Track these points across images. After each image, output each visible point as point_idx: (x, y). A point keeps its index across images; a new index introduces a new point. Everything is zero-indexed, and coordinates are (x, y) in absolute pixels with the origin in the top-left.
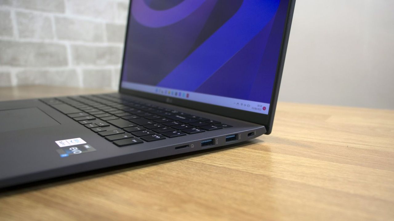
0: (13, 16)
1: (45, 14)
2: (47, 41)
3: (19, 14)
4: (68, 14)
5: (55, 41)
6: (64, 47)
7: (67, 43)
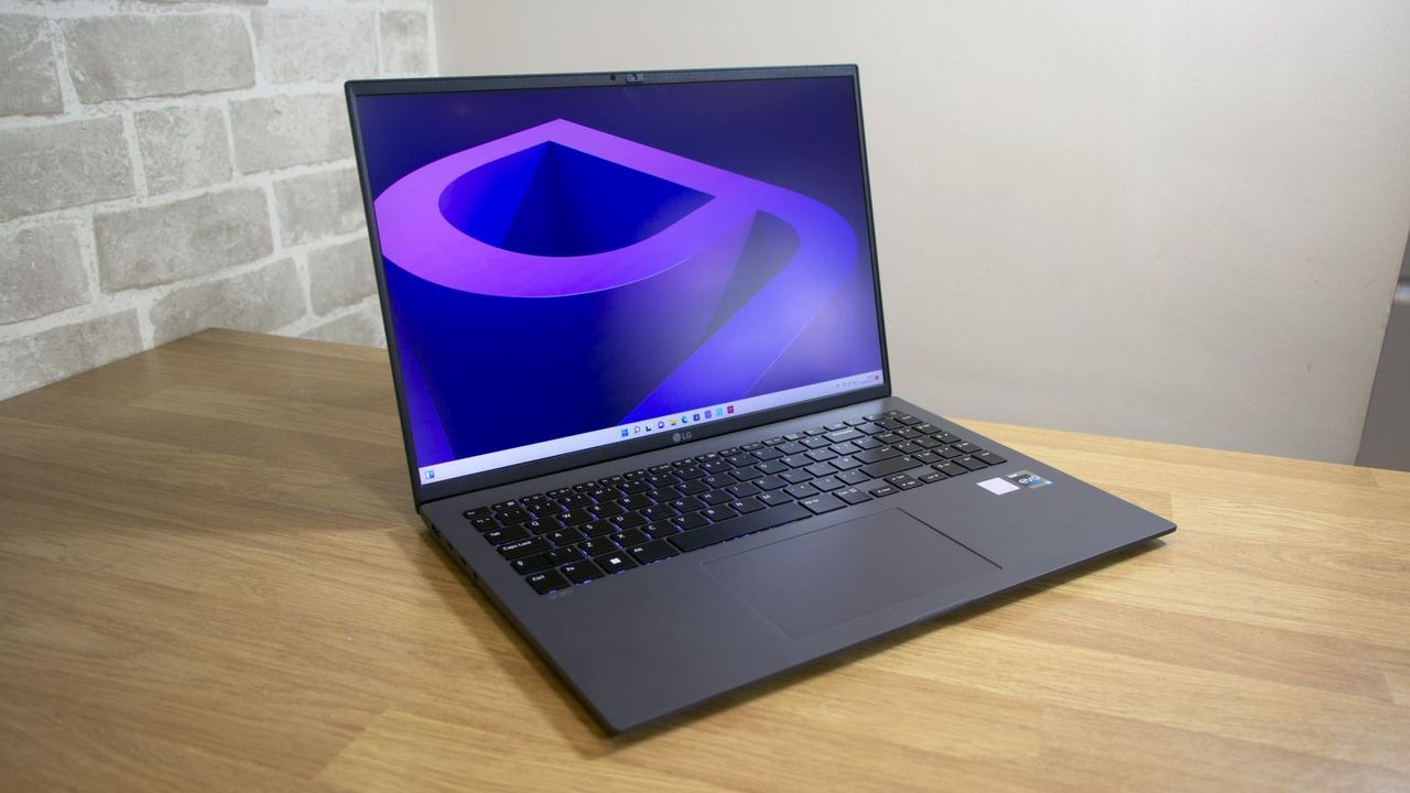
0: (129, 131)
1: (207, 102)
2: (216, 188)
3: (143, 120)
4: (264, 88)
5: (239, 181)
6: (259, 194)
7: (264, 181)
